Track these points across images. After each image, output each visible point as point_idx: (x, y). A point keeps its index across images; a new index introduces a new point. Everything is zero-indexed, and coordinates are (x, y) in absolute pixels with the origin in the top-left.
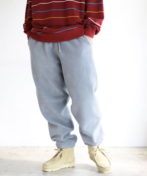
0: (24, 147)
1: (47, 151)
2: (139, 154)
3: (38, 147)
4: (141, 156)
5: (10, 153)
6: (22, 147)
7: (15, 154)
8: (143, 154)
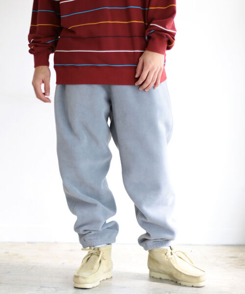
0: (32, 243)
1: (71, 251)
2: (230, 257)
3: (56, 243)
4: (233, 259)
5: (7, 253)
6: (29, 243)
7: (17, 255)
8: (237, 257)
